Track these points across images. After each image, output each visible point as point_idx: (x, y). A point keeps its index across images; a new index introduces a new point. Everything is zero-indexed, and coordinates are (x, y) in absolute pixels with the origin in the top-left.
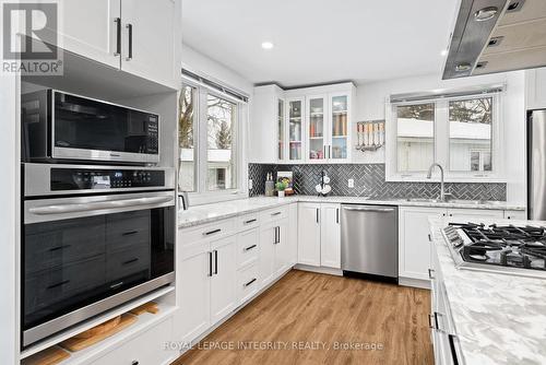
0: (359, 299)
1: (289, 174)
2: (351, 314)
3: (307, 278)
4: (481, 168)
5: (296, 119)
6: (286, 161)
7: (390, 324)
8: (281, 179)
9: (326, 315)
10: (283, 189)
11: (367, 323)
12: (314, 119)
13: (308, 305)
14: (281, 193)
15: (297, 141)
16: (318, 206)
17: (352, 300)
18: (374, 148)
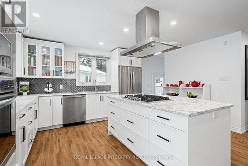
0: (77, 132)
1: (28, 83)
2: (79, 138)
3: (47, 133)
4: (88, 81)
5: (32, 54)
6: (27, 76)
7: (94, 135)
8: (23, 86)
9: (70, 142)
10: (26, 91)
11: (87, 138)
12: (44, 56)
13: (59, 142)
14: (24, 93)
15: (32, 65)
16: (51, 98)
17: (75, 134)
18: (71, 73)
